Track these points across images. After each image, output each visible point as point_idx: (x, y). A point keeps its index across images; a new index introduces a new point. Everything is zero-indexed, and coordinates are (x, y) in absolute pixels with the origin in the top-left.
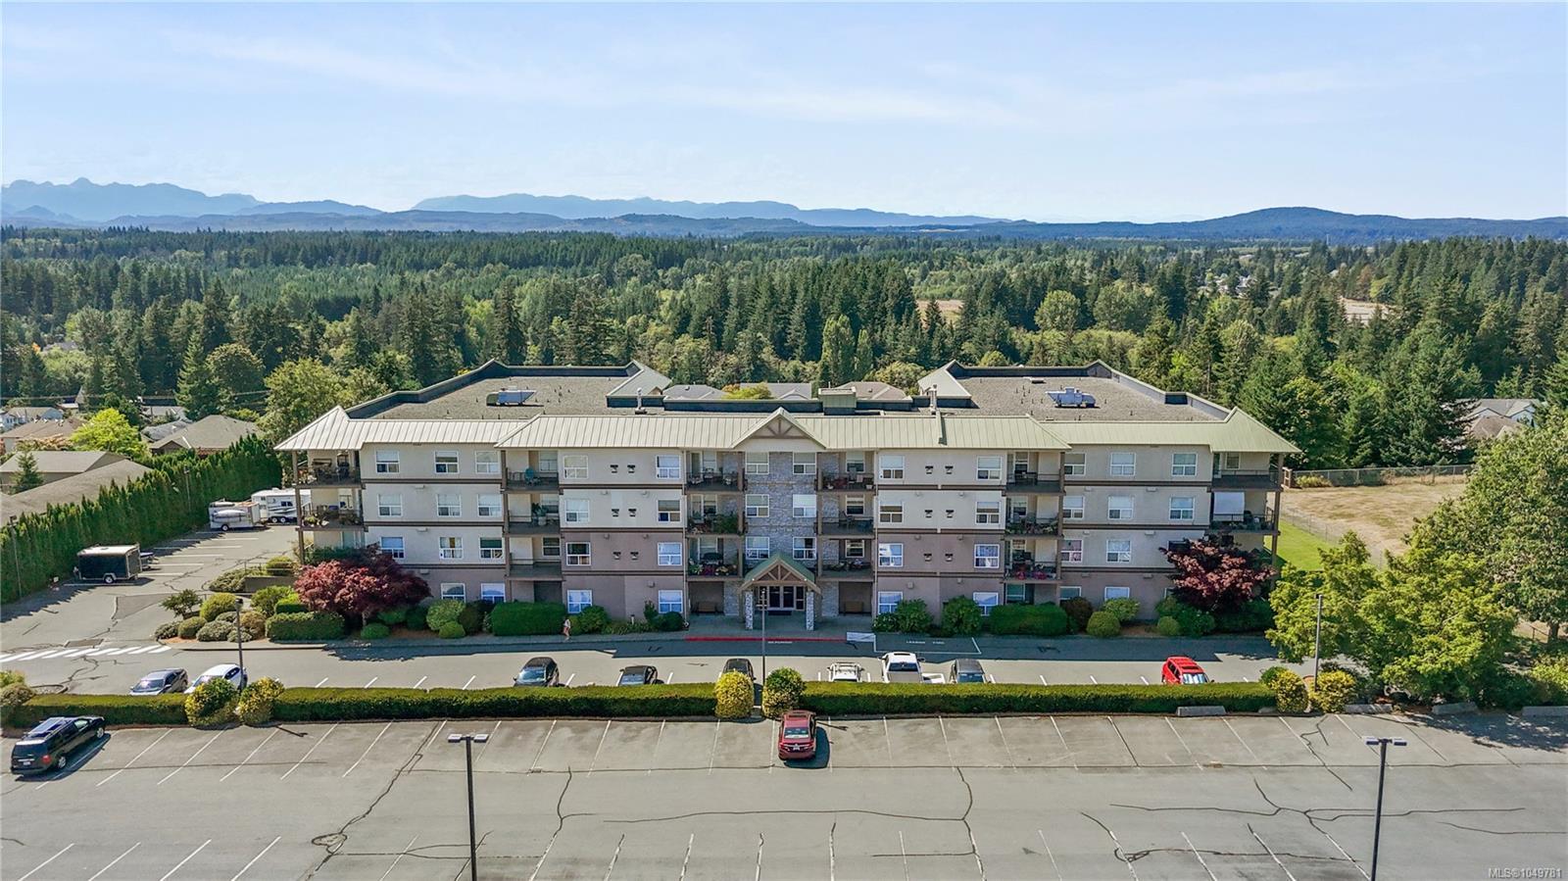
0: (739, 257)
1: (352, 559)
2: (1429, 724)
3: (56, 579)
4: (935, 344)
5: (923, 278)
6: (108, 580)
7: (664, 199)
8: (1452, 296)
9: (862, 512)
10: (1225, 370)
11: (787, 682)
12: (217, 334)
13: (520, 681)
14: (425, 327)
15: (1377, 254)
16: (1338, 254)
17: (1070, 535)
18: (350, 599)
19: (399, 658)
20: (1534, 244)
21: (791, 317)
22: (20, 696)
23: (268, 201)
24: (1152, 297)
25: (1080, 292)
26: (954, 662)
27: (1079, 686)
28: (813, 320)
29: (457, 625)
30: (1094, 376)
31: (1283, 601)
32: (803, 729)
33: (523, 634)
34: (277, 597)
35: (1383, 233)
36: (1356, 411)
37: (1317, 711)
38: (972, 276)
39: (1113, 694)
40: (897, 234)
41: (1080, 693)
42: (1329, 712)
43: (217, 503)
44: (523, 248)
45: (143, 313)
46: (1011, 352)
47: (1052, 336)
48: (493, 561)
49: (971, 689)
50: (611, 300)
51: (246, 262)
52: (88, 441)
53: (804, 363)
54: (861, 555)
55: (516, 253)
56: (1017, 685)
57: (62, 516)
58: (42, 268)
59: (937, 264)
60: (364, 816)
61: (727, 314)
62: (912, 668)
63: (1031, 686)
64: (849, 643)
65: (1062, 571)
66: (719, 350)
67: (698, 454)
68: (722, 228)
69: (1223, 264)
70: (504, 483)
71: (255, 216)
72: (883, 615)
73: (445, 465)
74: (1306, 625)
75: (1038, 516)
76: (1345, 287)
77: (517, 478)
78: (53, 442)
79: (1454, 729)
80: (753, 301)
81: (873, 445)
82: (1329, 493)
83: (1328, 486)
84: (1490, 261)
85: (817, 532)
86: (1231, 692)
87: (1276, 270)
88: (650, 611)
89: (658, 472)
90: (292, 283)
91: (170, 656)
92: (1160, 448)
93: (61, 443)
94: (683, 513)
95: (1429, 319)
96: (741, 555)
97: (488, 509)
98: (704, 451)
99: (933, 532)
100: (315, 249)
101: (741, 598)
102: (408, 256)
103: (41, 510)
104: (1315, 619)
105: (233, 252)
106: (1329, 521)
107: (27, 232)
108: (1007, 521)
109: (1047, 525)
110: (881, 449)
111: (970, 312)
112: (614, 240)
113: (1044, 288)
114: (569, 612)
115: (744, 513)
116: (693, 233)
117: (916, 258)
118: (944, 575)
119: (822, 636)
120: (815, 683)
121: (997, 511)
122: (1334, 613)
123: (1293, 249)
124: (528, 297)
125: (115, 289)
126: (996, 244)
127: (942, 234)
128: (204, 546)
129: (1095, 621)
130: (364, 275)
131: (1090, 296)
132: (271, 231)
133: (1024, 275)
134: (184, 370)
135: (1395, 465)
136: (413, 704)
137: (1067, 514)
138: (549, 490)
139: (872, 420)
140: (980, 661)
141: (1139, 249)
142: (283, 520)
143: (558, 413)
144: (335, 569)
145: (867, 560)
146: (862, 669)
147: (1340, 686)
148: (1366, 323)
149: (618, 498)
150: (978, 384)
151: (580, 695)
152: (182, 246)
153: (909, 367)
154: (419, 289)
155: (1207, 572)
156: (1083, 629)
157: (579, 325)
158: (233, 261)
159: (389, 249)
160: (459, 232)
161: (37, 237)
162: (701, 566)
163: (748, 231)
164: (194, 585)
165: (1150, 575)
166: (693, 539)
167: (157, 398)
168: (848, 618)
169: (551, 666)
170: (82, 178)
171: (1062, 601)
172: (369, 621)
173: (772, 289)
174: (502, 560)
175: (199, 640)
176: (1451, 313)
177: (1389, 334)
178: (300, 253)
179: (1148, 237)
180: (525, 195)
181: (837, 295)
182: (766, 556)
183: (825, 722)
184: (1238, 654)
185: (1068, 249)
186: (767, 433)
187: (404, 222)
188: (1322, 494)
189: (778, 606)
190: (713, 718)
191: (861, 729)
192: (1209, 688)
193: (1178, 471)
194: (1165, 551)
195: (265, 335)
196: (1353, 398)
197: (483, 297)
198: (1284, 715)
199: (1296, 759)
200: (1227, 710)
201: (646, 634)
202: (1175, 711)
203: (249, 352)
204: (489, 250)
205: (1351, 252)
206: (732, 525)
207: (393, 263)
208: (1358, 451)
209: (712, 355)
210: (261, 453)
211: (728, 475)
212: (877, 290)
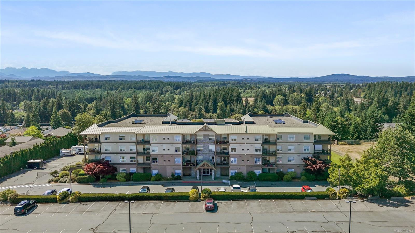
0: (196, 87)
1: (98, 162)
2: (367, 201)
3: (22, 168)
4: (247, 109)
5: (244, 92)
6: (35, 168)
8: (381, 96)
9: (226, 150)
10: (320, 115)
11: (207, 191)
12: (60, 107)
13: (140, 192)
14: (114, 105)
15: (363, 86)
16: (353, 86)
17: (279, 156)
18: (97, 172)
19: (109, 187)
20: (404, 84)
21: (209, 102)
22: (15, 196)
23: (72, 73)
24: (304, 97)
25: (285, 96)
26: (249, 187)
27: (280, 192)
28: (215, 103)
29: (124, 179)
30: (286, 116)
31: (331, 171)
32: (211, 203)
33: (141, 181)
34: (79, 172)
35: (364, 81)
36: (354, 126)
37: (340, 199)
38: (257, 92)
39: (289, 194)
40: (237, 80)
41: (280, 194)
42: (342, 199)
43: (62, 149)
44: (139, 85)
45: (40, 102)
46: (266, 111)
47: (277, 107)
48: (133, 162)
49: (253, 193)
50: (162, 98)
51: (67, 88)
52: (28, 134)
53: (213, 114)
54: (226, 161)
55: (138, 86)
56: (265, 192)
57: (24, 152)
58: (14, 90)
59: (247, 88)
60: (102, 224)
61: (192, 101)
62: (238, 188)
63: (268, 192)
64: (223, 183)
65: (277, 165)
66: (190, 111)
67: (185, 135)
68: (191, 79)
69: (322, 88)
70: (136, 142)
71: (69, 77)
72: (231, 176)
73: (121, 138)
74: (336, 177)
75: (270, 151)
76: (354, 94)
77: (140, 141)
78: (19, 134)
79: (373, 203)
80: (199, 98)
81: (229, 133)
82: (347, 146)
84: (392, 88)
85: (215, 155)
86: (318, 194)
87: (336, 90)
88: (173, 175)
89: (175, 140)
90: (79, 94)
91: (52, 186)
92: (301, 134)
93: (21, 135)
94: (181, 150)
95: (375, 103)
96: (196, 161)
97: (132, 149)
98: (186, 134)
99: (244, 155)
100: (84, 85)
101: (196, 172)
102: (109, 87)
103: (18, 151)
104: (339, 176)
105: (63, 86)
107: (9, 81)
108: (263, 152)
109: (273, 153)
110: (231, 134)
111: (256, 101)
112: (163, 82)
113: (275, 94)
114: (152, 175)
115: (197, 150)
116: (184, 81)
117: (242, 87)
118: (247, 166)
119: (216, 181)
120: (215, 192)
121: (260, 149)
122: (343, 174)
123: (341, 85)
124: (141, 97)
125: (32, 95)
126: (263, 83)
127: (249, 81)
128: (59, 160)
129: (285, 177)
130: (98, 92)
131: (287, 97)
132: (73, 80)
133: (270, 91)
134: (52, 116)
135: (364, 139)
136: (114, 197)
137: (278, 150)
138: (148, 144)
139: (229, 127)
140: (256, 187)
141: (301, 85)
142: (79, 154)
143: (150, 125)
144: (94, 164)
145: (228, 162)
146: (226, 189)
147: (345, 192)
148: (359, 104)
149: (165, 146)
150: (256, 118)
151: (155, 195)
152: (50, 84)
153: (240, 115)
154: (112, 95)
155: (313, 165)
156: (282, 179)
157: (154, 104)
158: (63, 88)
159: (104, 85)
160: (122, 80)
161: (12, 82)
162: (186, 164)
163: (198, 80)
164: (57, 169)
165: (299, 166)
166: (184, 157)
167: (44, 123)
168: (223, 177)
169: (148, 188)
170: (24, 67)
171: (277, 172)
172: (102, 178)
173: (204, 95)
174: (136, 162)
175: (59, 183)
176: (381, 101)
177: (365, 107)
178: (81, 86)
179: (303, 81)
181: (221, 96)
182: (202, 161)
183: (217, 202)
184: (321, 185)
185: (282, 84)
186: (202, 130)
187: (108, 78)
188: (344, 146)
189: (205, 174)
190: (189, 201)
191: (226, 203)
192: (313, 193)
193: (305, 139)
194: (302, 159)
195: (72, 107)
196: (353, 122)
197: (129, 97)
198: (332, 199)
199: (334, 210)
200: (317, 198)
201: (172, 181)
202: (304, 198)
203: (68, 111)
204: (130, 85)
205: (356, 85)
206: (194, 153)
207: (105, 88)
208: (354, 136)
209: (189, 112)
210: (73, 137)
211: (193, 140)
212: (232, 95)
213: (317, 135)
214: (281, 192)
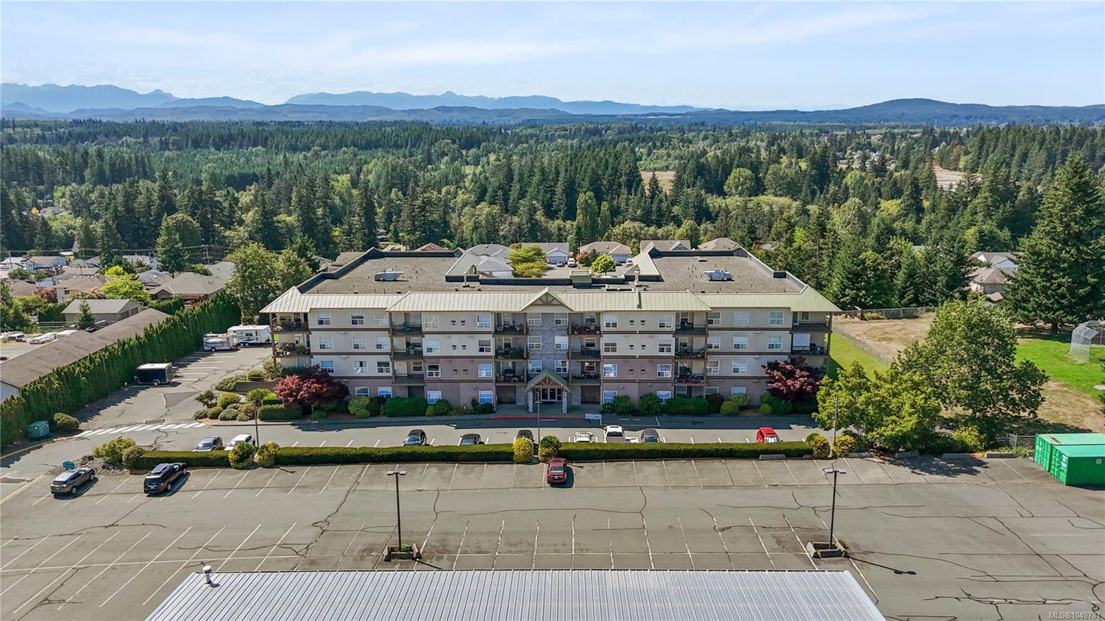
0: (519, 140)
1: (305, 374)
2: (892, 463)
3: (126, 384)
4: (654, 208)
5: (649, 155)
6: (156, 384)
7: (465, 95)
8: (1000, 177)
9: (594, 346)
11: (552, 442)
12: (168, 206)
13: (407, 443)
14: (309, 202)
15: (967, 135)
16: (940, 136)
17: (711, 359)
18: (306, 397)
19: (334, 430)
20: (1074, 131)
21: (556, 190)
22: (138, 453)
24: (806, 171)
25: (755, 167)
26: (642, 431)
28: (571, 192)
29: (366, 411)
30: (738, 256)
31: (822, 397)
32: (560, 467)
33: (404, 416)
34: (262, 395)
35: (975, 119)
36: (905, 271)
37: (835, 457)
38: (683, 154)
40: (631, 120)
41: (708, 448)
42: (840, 457)
43: (208, 335)
44: (367, 135)
47: (734, 201)
48: (384, 374)
49: (650, 446)
50: (431, 175)
51: (173, 146)
52: (113, 292)
53: (564, 222)
54: (594, 370)
55: (362, 138)
56: (674, 444)
57: (126, 346)
58: (33, 152)
59: (658, 144)
60: (336, 513)
61: (511, 186)
62: (620, 435)
63: (683, 444)
64: (586, 420)
65: (707, 379)
66: (506, 213)
67: (500, 315)
68: (506, 116)
69: (859, 143)
70: (391, 330)
71: (173, 109)
72: (606, 404)
73: (357, 320)
74: (831, 411)
75: (694, 348)
76: (941, 160)
77: (398, 328)
78: (93, 292)
79: (903, 465)
80: (530, 178)
81: (600, 309)
82: (883, 324)
83: (884, 319)
84: (1042, 143)
85: (568, 357)
86: (789, 447)
87: (896, 147)
88: (474, 402)
89: (478, 325)
90: (210, 163)
91: (208, 429)
92: (762, 310)
93: (98, 293)
94: (492, 347)
95: (984, 194)
96: (525, 371)
97: (381, 345)
98: (504, 312)
99: (634, 357)
100: (221, 137)
101: (526, 395)
102: (287, 142)
104: (836, 408)
105: (163, 138)
106: (877, 343)
107: (16, 124)
108: (676, 350)
109: (699, 353)
110: (605, 311)
111: (679, 183)
112: (430, 127)
113: (731, 165)
114: (429, 403)
115: (527, 347)
116: (486, 122)
117: (644, 140)
118: (640, 382)
119: (571, 416)
120: (567, 443)
121: (670, 345)
122: (845, 404)
123: (910, 131)
124: (373, 173)
125: (86, 168)
126: (702, 128)
127: (664, 120)
128: (203, 361)
129: (726, 406)
130: (257, 155)
131: (762, 171)
133: (718, 155)
135: (927, 305)
136: (351, 456)
137: (710, 347)
138: (416, 335)
140: (656, 430)
141: (801, 132)
142: (247, 345)
143: (419, 289)
144: (296, 380)
145: (597, 373)
146: (593, 435)
147: (847, 443)
149: (455, 339)
151: (440, 450)
152: (127, 133)
153: (637, 224)
155: (787, 380)
156: (718, 411)
157: (413, 200)
158: (164, 146)
159: (274, 136)
160: (321, 121)
161: (23, 127)
162: (503, 377)
163: (524, 119)
164: (207, 386)
165: (757, 380)
166: (499, 362)
168: (586, 405)
169: (423, 434)
171: (707, 395)
172: (316, 409)
173: (543, 170)
174: (390, 374)
175: (221, 420)
176: (998, 189)
177: (958, 203)
178: (211, 139)
179: (809, 121)
180: (365, 92)
181: (587, 174)
182: (539, 371)
183: (572, 464)
184: (803, 425)
185: (751, 133)
186: (540, 302)
187: (281, 113)
188: (878, 324)
189: (547, 399)
190: (511, 462)
191: (591, 468)
192: (778, 445)
193: (773, 322)
194: (764, 367)
195: (200, 207)
196: (905, 261)
197: (342, 172)
198: (816, 459)
199: (817, 481)
200: (786, 456)
201: (472, 415)
202: (759, 457)
203: (190, 219)
204: (343, 136)
205: (950, 134)
206: (520, 354)
207: (277, 147)
208: (906, 296)
209: (502, 216)
210: (229, 302)
211: (518, 326)
212: (615, 170)
213: (800, 312)
214: (709, 444)
